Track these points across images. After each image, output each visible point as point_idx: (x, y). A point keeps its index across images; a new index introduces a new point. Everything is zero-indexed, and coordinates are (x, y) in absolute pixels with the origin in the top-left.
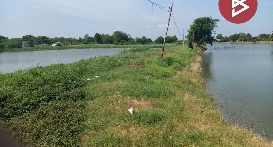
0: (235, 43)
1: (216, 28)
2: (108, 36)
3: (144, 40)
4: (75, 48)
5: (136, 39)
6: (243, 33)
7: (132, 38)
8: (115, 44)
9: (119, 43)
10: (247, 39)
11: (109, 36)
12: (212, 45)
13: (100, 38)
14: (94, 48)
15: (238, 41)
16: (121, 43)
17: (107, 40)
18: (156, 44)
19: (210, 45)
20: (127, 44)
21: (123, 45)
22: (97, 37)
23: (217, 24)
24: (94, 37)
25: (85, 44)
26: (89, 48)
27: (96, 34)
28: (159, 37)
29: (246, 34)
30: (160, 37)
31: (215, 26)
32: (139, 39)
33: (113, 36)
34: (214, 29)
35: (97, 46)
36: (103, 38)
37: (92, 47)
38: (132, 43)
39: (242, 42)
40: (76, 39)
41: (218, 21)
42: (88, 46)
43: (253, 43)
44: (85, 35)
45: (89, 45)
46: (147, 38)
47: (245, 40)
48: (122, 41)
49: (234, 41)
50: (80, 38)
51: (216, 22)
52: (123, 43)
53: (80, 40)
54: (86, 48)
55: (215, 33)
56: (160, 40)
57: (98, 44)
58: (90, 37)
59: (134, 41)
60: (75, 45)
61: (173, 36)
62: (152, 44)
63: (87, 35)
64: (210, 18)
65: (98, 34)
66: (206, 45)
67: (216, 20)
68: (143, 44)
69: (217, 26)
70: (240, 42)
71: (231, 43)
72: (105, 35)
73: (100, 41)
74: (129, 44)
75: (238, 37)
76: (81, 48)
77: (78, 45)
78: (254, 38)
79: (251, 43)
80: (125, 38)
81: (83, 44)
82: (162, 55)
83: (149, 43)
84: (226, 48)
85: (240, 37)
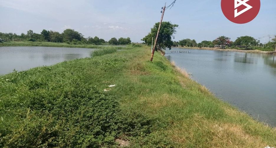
0: (183, 48)
1: (175, 33)
2: (57, 33)
3: (97, 41)
4: (19, 45)
5: (88, 39)
6: (189, 39)
7: (84, 37)
8: (67, 43)
9: (71, 42)
10: (193, 44)
11: (59, 34)
12: (170, 49)
13: (48, 35)
14: (42, 46)
15: (186, 46)
16: (73, 42)
17: (56, 39)
18: (109, 45)
19: (169, 49)
20: (80, 44)
21: (75, 44)
22: (45, 34)
23: (176, 29)
24: (40, 33)
25: (32, 42)
26: (37, 46)
27: (44, 30)
28: (112, 38)
29: (191, 40)
30: (114, 38)
31: (174, 31)
32: (92, 38)
33: (63, 34)
34: (173, 34)
35: (47, 44)
36: (52, 36)
37: (41, 45)
38: (84, 43)
39: (190, 47)
40: (17, 35)
41: (177, 26)
42: (35, 43)
43: (199, 48)
44: (28, 32)
45: (37, 42)
46: (100, 39)
47: (192, 46)
48: (74, 39)
49: (183, 46)
50: (23, 35)
51: (175, 27)
52: (76, 43)
53: (23, 37)
54: (33, 45)
55: (174, 38)
56: (114, 42)
57: (46, 42)
58: (34, 33)
59: (86, 41)
60: (19, 42)
61: (126, 38)
62: (105, 45)
63: (30, 30)
64: (170, 23)
65: (46, 31)
66: (165, 49)
67: (175, 26)
68: (96, 44)
69: (176, 31)
70: (188, 47)
71: (179, 47)
72: (53, 32)
73: (48, 38)
74: (82, 44)
75: (186, 43)
76: (27, 45)
77: (22, 42)
78: (200, 44)
79: (197, 49)
80: (77, 37)
81: (29, 41)
82: (152, 59)
83: (102, 44)
84: (181, 52)
85: (187, 43)
